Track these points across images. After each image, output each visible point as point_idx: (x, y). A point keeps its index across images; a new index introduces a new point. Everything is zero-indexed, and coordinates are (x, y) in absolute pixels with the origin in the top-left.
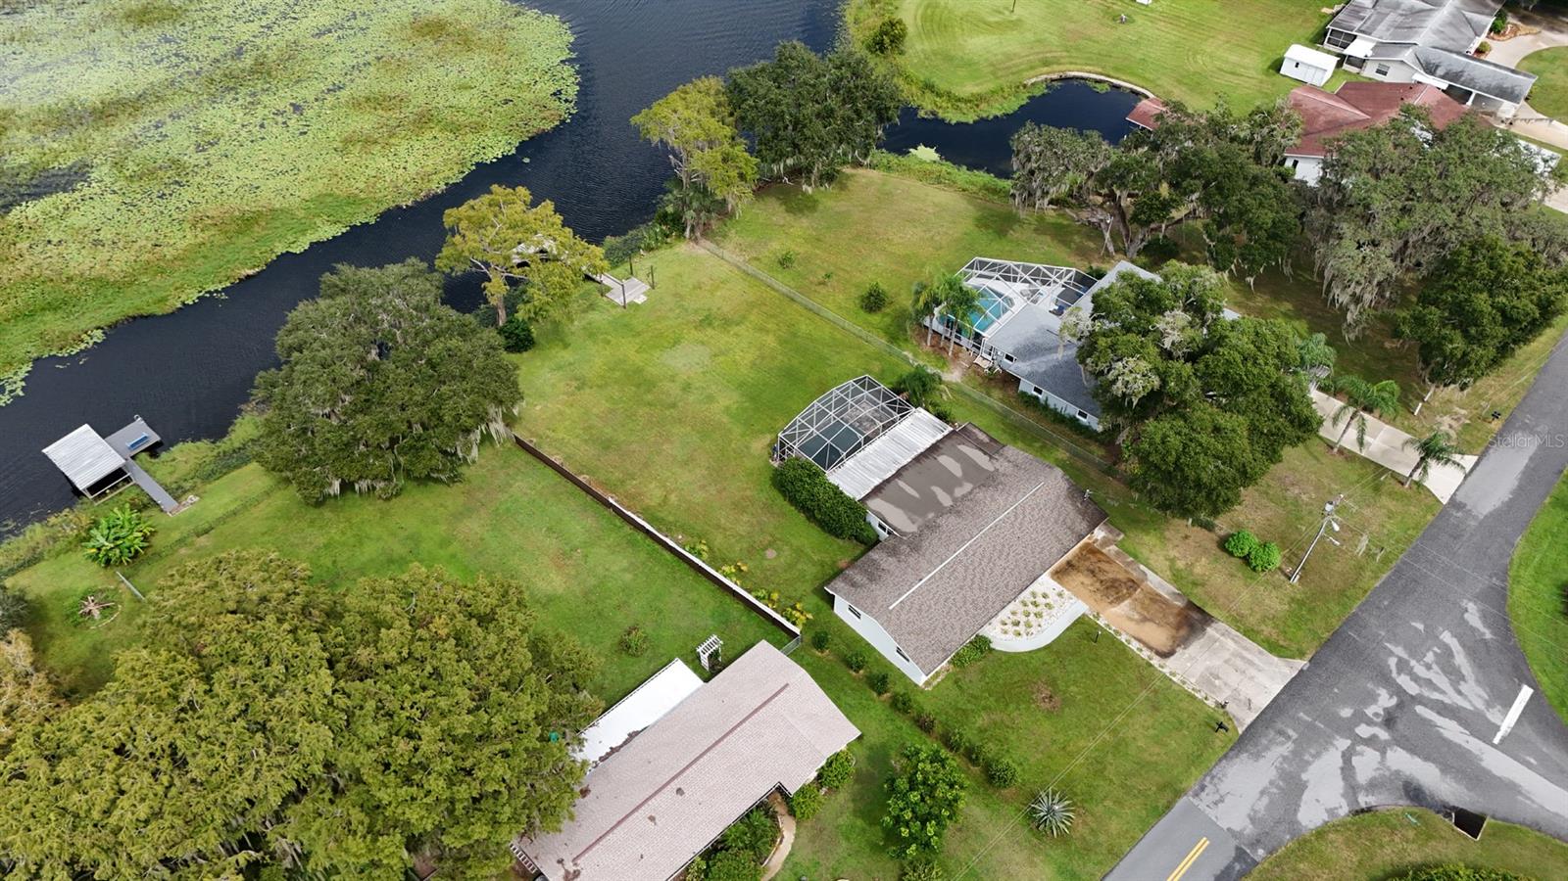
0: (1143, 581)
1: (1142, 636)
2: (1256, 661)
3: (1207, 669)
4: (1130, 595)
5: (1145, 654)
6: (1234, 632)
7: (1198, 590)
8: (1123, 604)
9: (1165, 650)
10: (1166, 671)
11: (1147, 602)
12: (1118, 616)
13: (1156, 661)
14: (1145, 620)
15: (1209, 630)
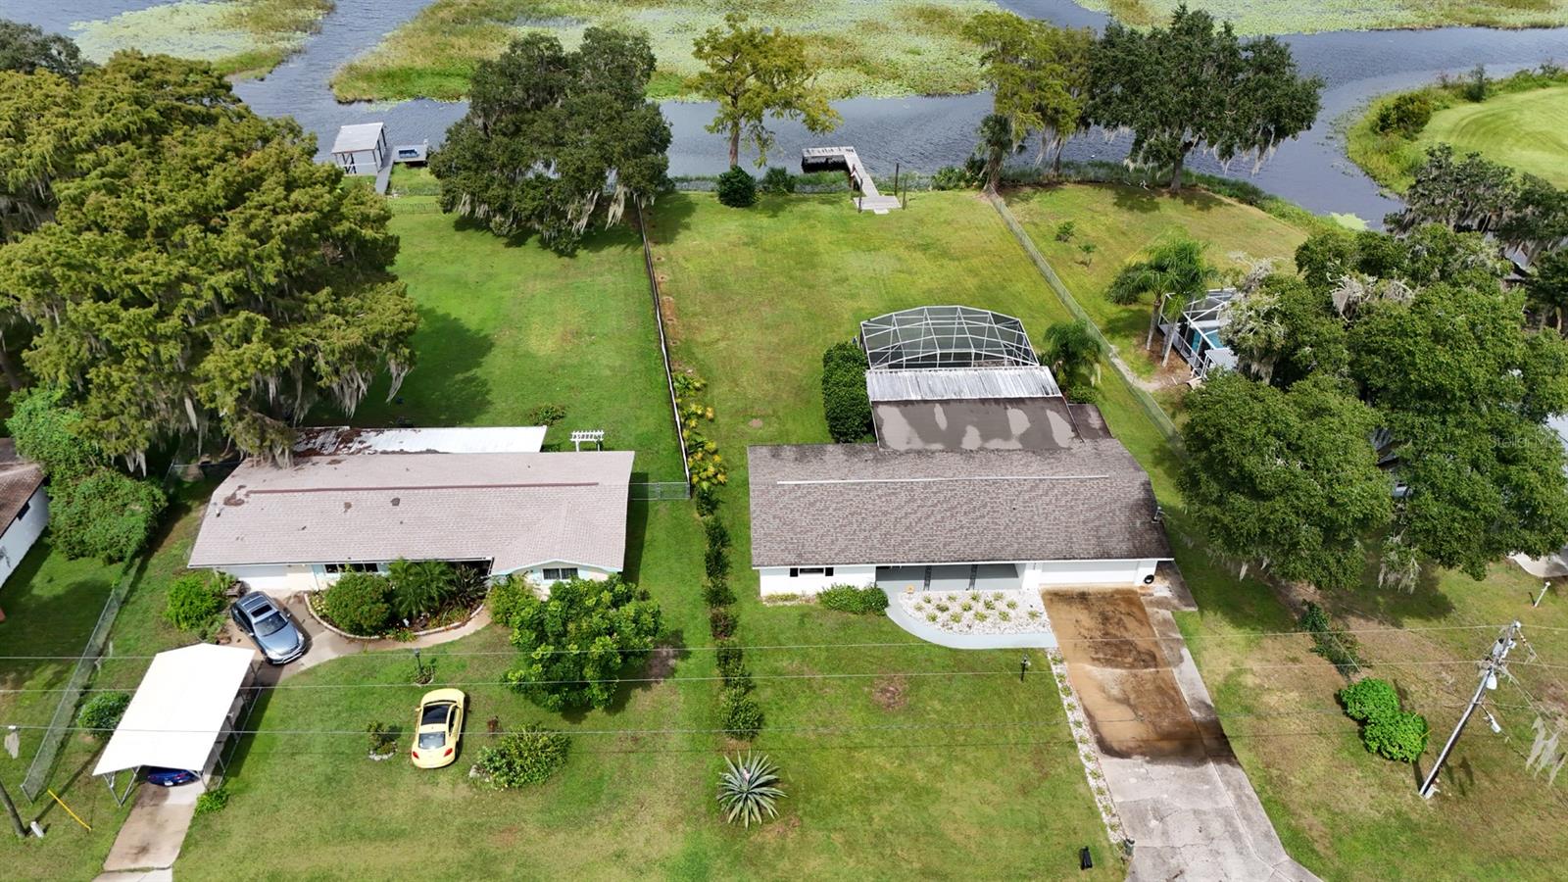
0: (1169, 664)
1: (1099, 715)
2: (1249, 840)
3: (1155, 801)
4: (1132, 666)
5: (1083, 732)
6: (1249, 791)
7: (1245, 720)
8: (1109, 670)
9: (1116, 746)
10: (1089, 766)
11: (1149, 686)
12: (1089, 678)
13: (1087, 749)
14: (1125, 701)
15: (1212, 768)
